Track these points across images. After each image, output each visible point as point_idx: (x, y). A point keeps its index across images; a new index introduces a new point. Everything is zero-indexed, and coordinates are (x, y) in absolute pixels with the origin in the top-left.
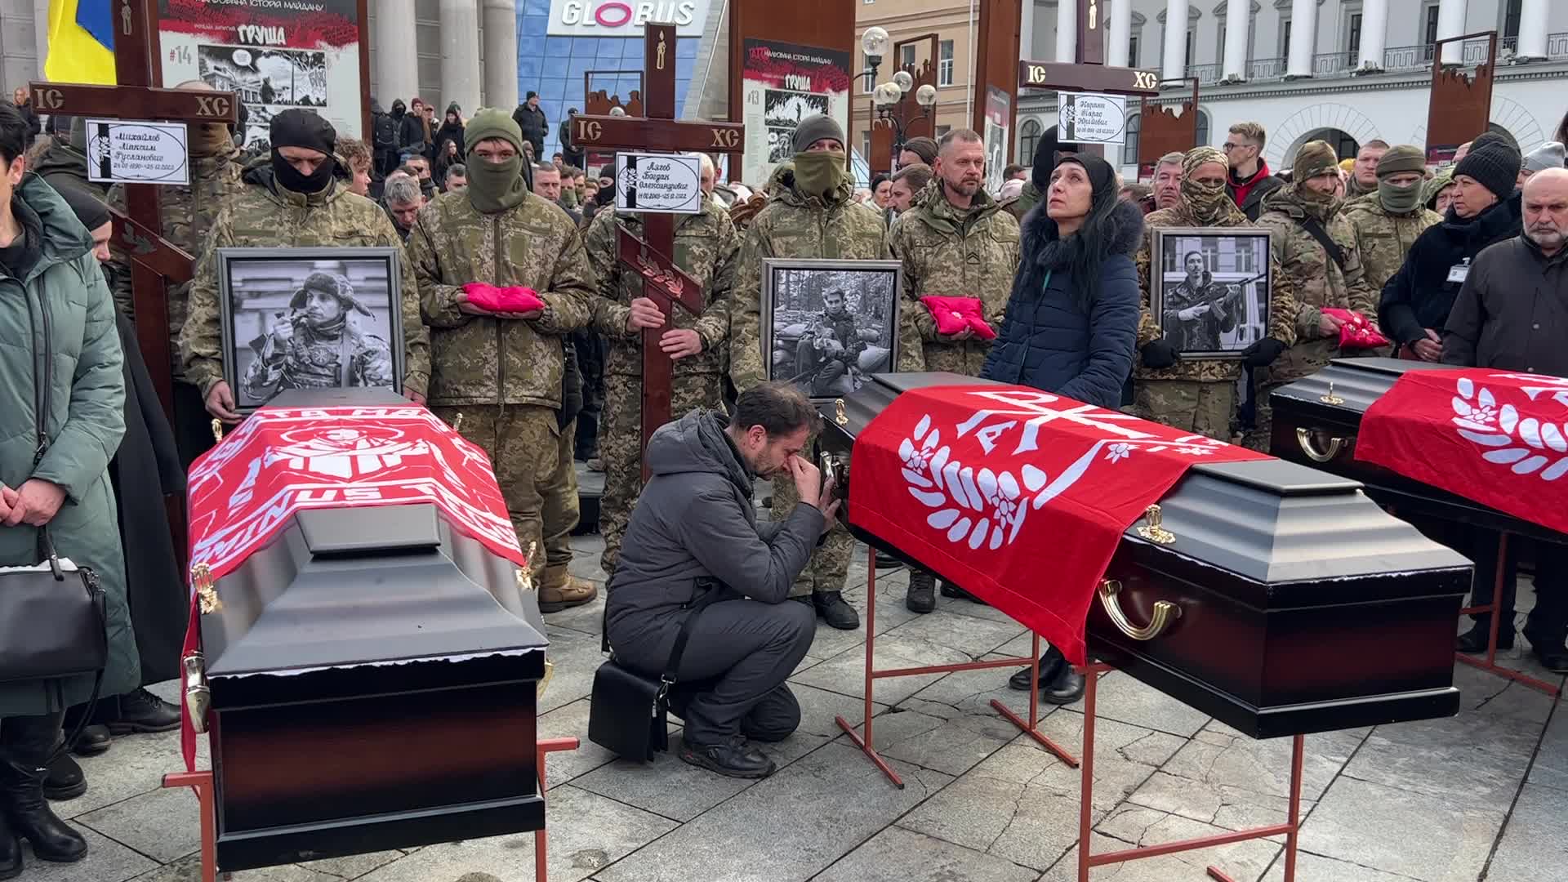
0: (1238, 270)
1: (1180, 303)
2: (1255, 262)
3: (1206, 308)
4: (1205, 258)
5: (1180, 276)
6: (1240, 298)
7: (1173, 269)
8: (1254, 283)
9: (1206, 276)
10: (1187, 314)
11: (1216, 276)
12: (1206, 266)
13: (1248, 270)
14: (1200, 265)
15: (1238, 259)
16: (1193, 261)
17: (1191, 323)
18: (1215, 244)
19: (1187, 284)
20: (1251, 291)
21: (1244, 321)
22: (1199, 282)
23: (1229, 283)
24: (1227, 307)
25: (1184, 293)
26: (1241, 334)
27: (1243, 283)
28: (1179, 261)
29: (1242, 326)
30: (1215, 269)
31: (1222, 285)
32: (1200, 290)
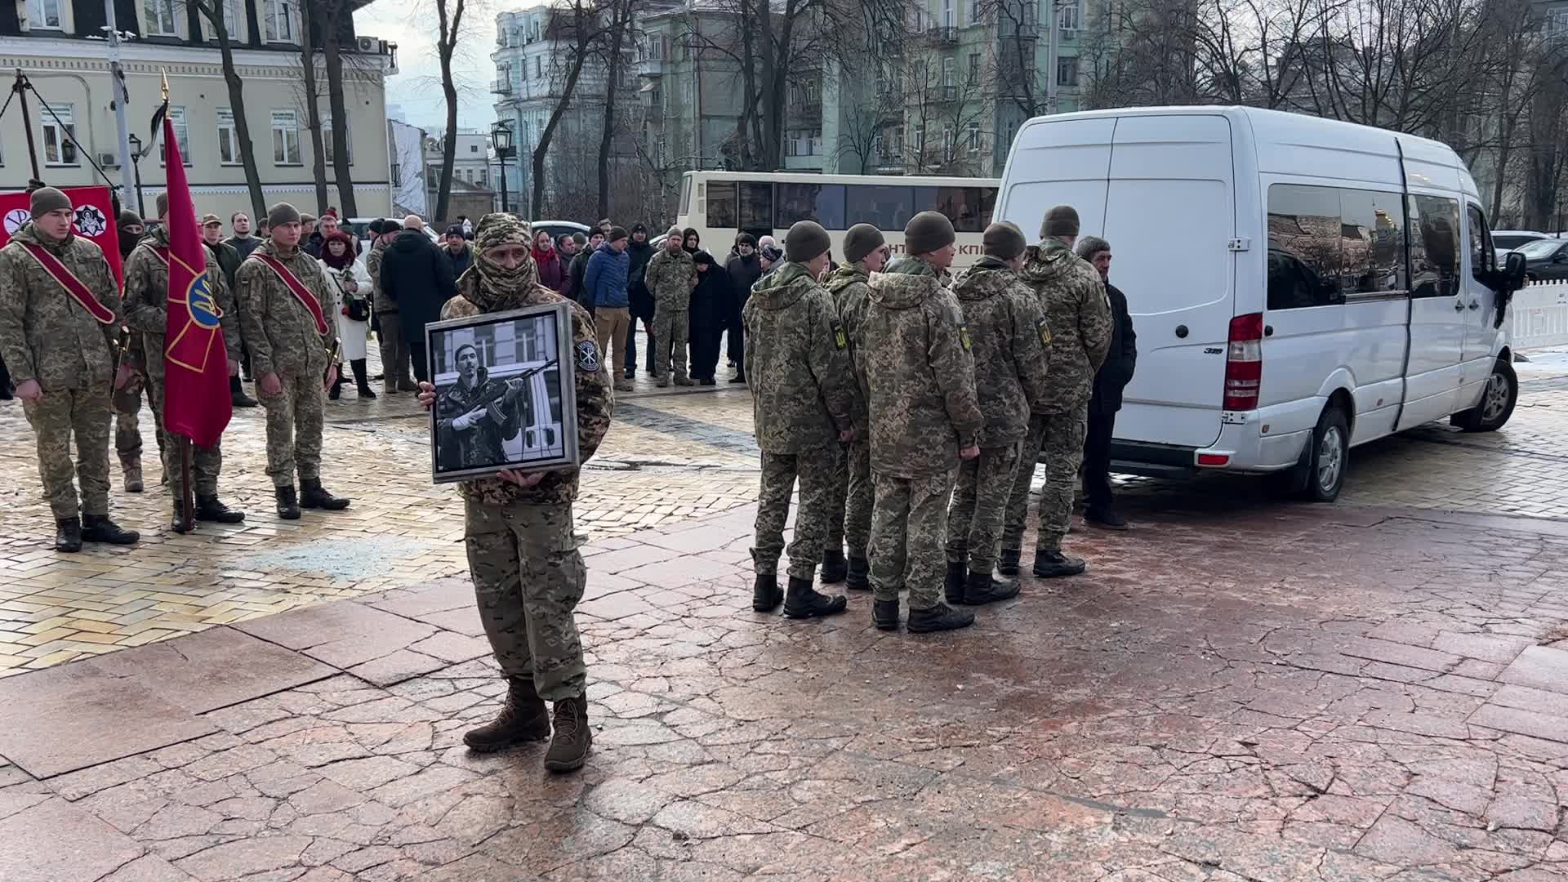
0: (520, 360)
1: (456, 409)
2: (540, 346)
3: (483, 412)
4: (479, 352)
5: (450, 377)
6: (525, 393)
7: (443, 371)
8: (541, 374)
9: (482, 373)
10: (462, 421)
11: (493, 372)
12: (481, 361)
13: (531, 358)
14: (474, 361)
15: (519, 346)
16: (465, 357)
17: (467, 432)
18: (491, 333)
19: (460, 385)
20: (538, 385)
21: (530, 422)
22: (474, 381)
23: (507, 378)
24: (507, 408)
25: (457, 397)
26: (529, 439)
27: (527, 375)
28: (449, 360)
29: (528, 429)
30: (492, 363)
31: (500, 381)
32: (475, 391)
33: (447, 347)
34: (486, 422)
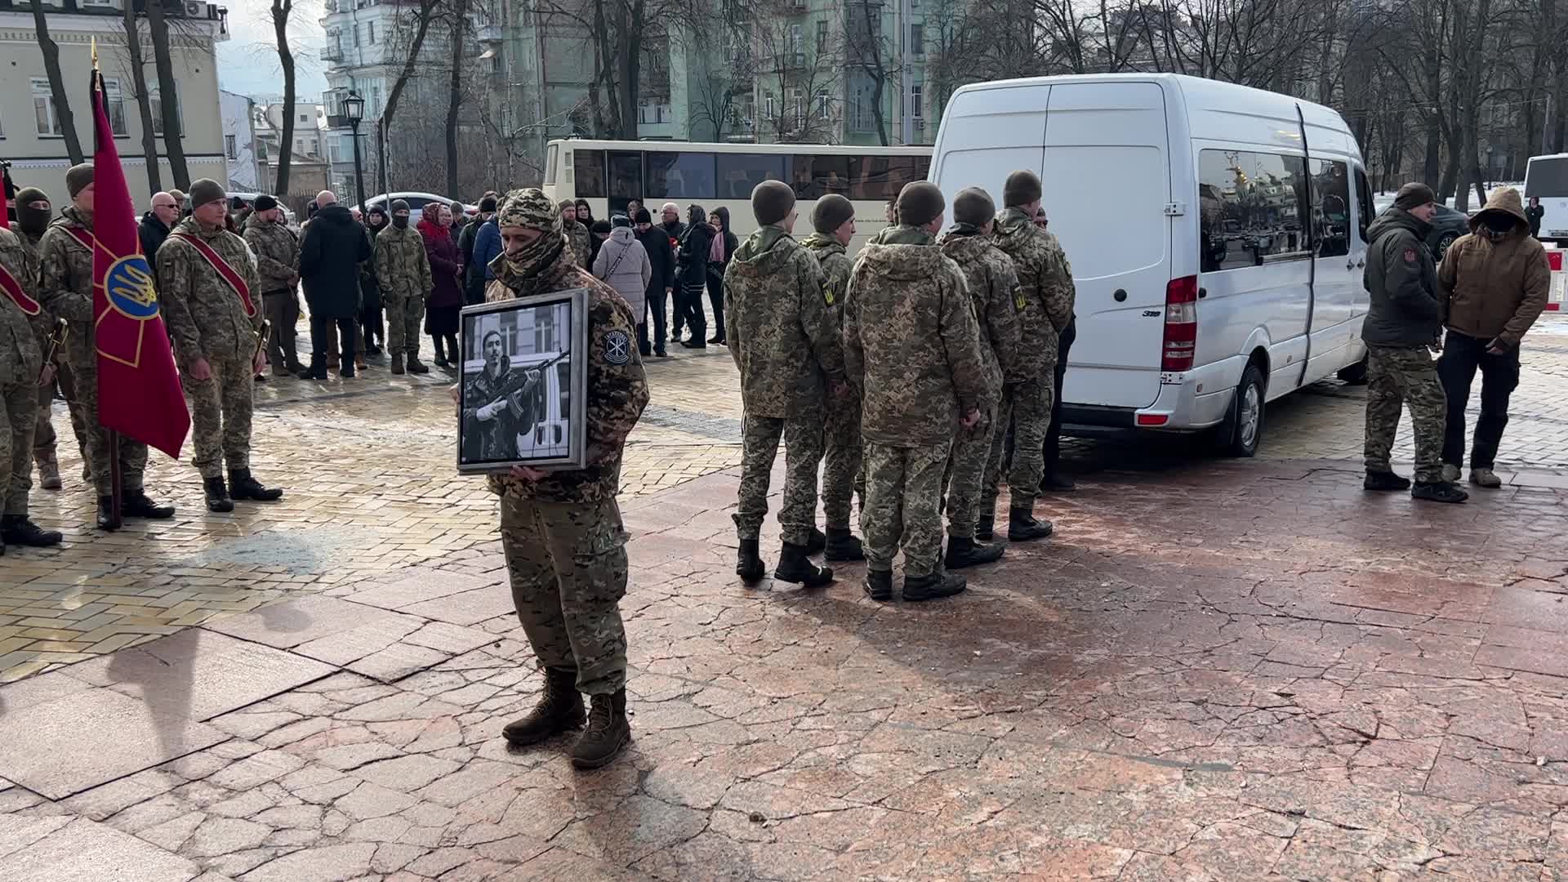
0: (538, 350)
1: (480, 399)
2: (556, 338)
3: (504, 403)
4: (504, 338)
6: (540, 387)
7: (472, 358)
8: (555, 365)
9: (505, 361)
10: (485, 412)
11: (516, 361)
12: (504, 349)
13: (548, 349)
14: (499, 348)
15: (538, 334)
16: (491, 344)
17: (489, 423)
18: (515, 319)
19: (486, 374)
20: (552, 377)
21: (542, 418)
22: (498, 370)
23: (527, 369)
24: (524, 401)
25: (482, 386)
26: (540, 435)
27: (543, 367)
29: (540, 424)
30: (514, 353)
31: (520, 371)
32: (498, 380)
33: (477, 333)
34: (504, 414)
